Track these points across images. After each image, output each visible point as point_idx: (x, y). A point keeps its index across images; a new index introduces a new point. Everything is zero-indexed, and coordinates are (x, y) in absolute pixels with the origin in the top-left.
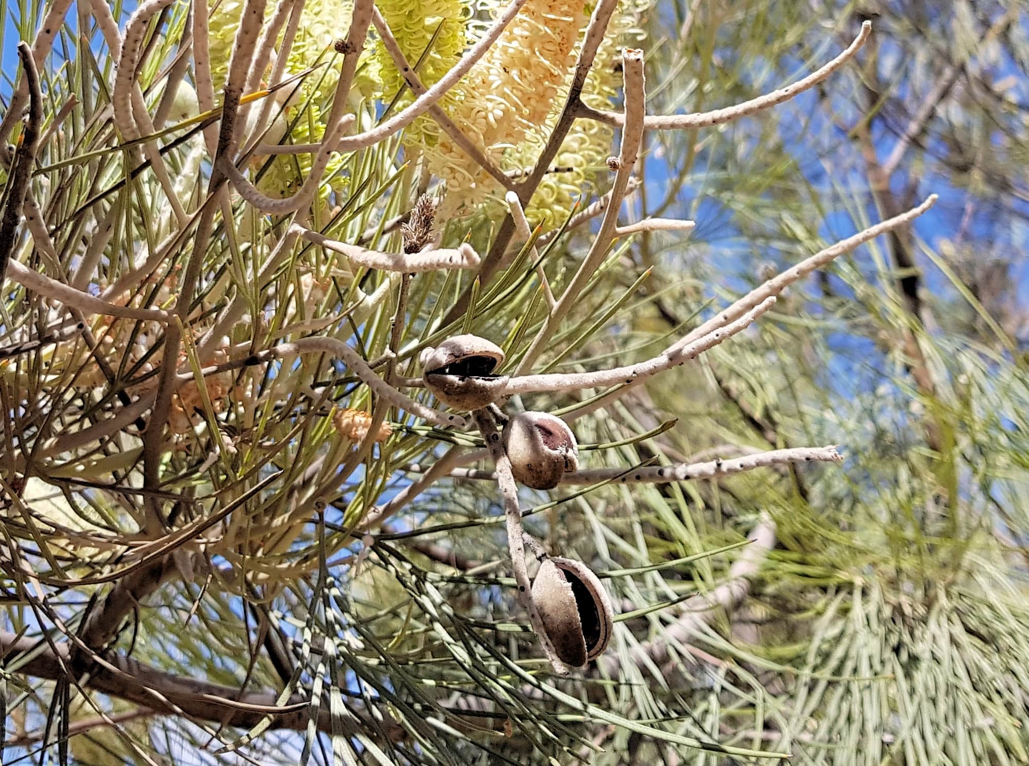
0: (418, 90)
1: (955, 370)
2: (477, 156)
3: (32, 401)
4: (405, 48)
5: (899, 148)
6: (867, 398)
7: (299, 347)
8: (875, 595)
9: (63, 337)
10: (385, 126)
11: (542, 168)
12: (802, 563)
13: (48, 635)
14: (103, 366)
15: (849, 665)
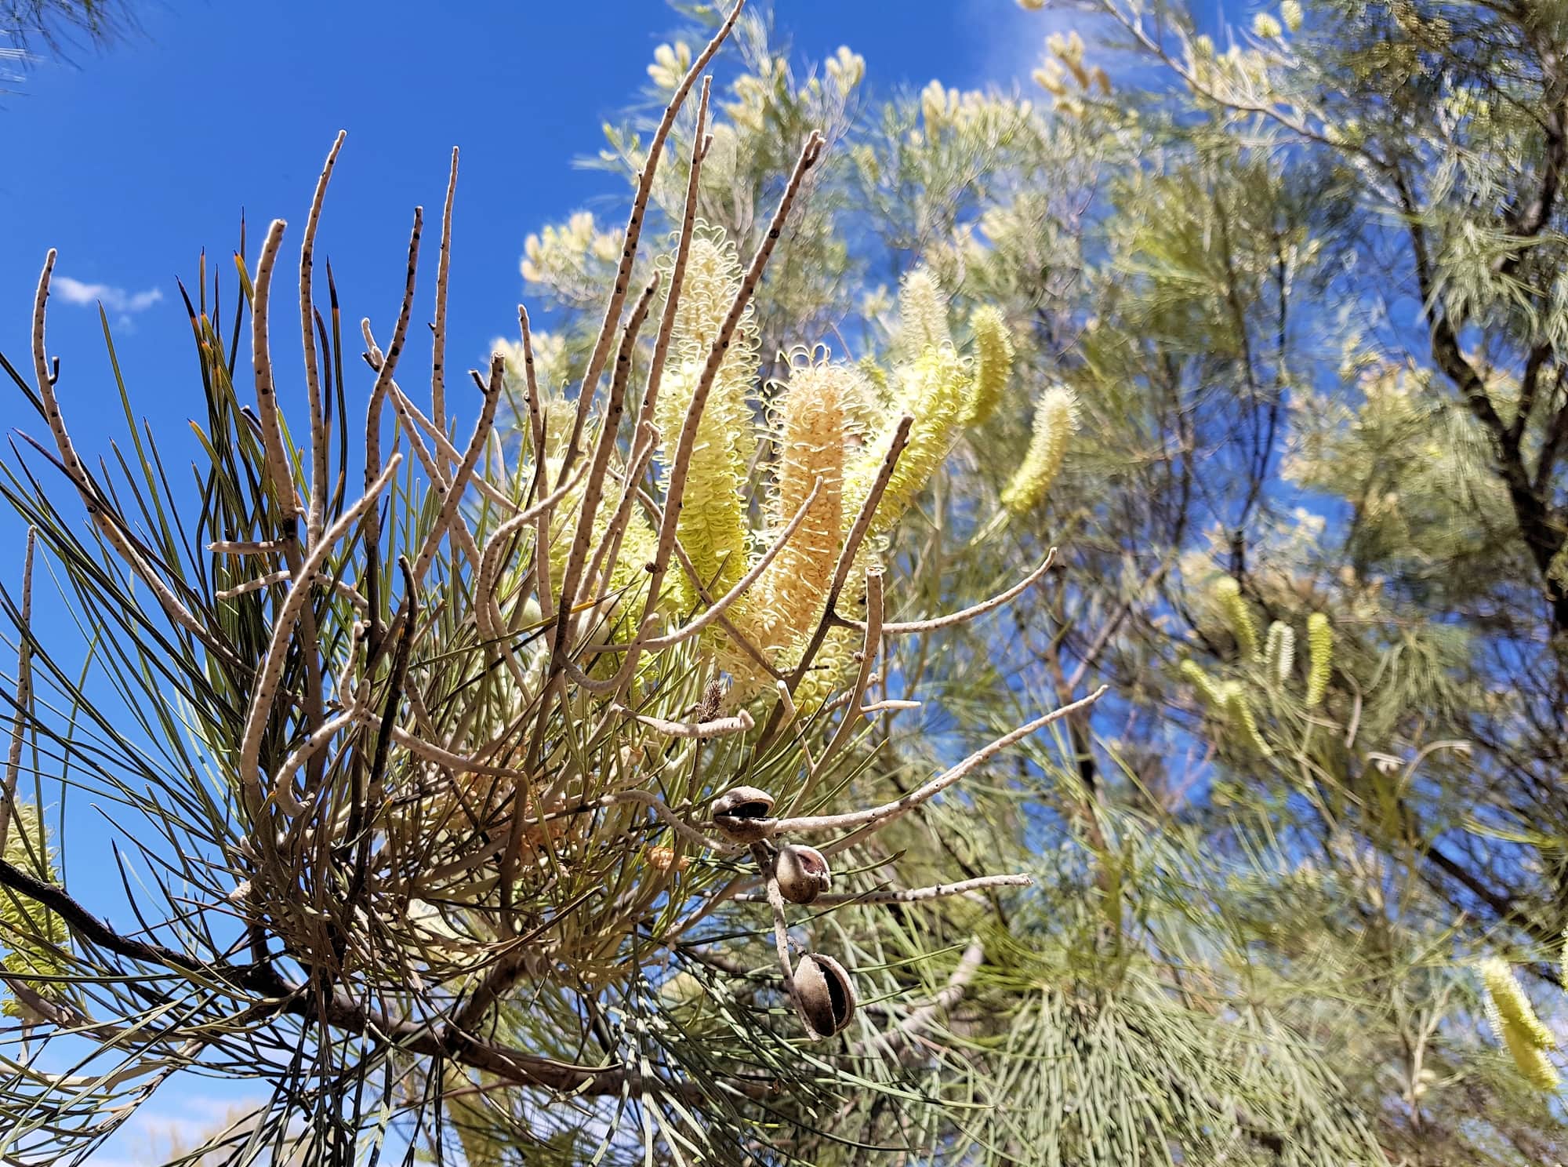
0: (709, 604)
1: (1119, 829)
2: (755, 655)
3: (416, 841)
4: (701, 573)
5: (1079, 670)
6: (1054, 852)
7: (618, 798)
8: (1059, 999)
9: (438, 791)
10: (685, 630)
11: (804, 666)
12: (1004, 974)
13: (428, 1022)
14: (469, 814)
15: (1039, 1051)
